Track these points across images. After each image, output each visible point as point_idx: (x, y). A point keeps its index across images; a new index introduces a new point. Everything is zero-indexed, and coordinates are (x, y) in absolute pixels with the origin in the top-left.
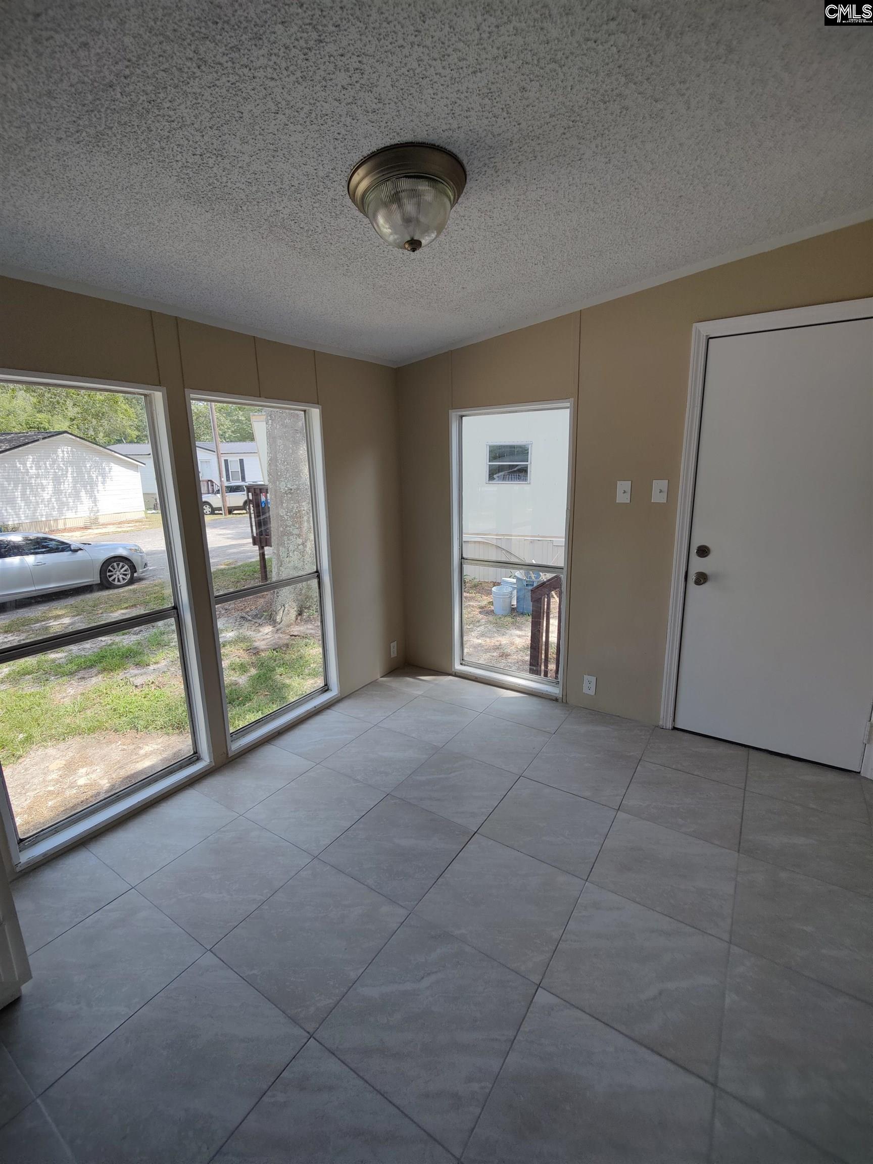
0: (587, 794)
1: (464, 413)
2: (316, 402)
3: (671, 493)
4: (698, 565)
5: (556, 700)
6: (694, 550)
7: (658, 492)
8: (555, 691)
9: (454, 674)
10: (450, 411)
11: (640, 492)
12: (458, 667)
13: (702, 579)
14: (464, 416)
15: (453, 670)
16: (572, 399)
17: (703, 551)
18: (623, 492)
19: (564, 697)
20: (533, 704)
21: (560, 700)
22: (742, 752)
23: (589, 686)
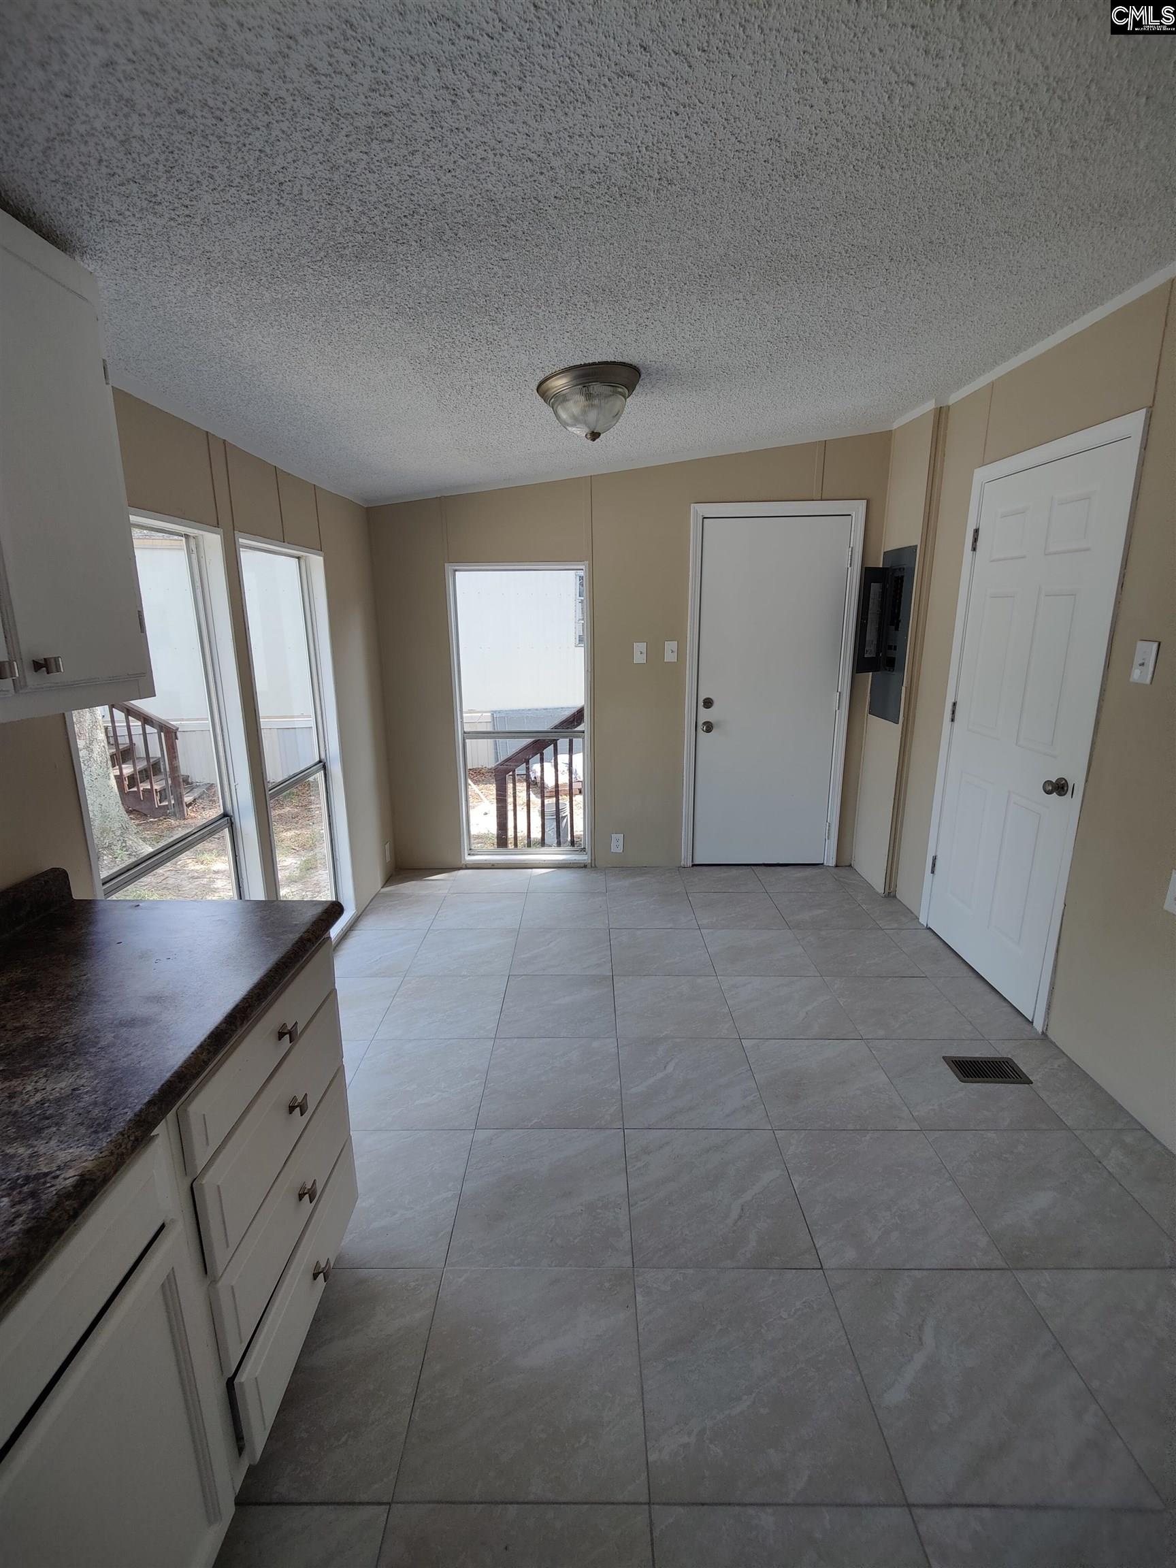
0: (670, 925)
1: (457, 568)
2: (319, 548)
3: (681, 653)
4: (706, 715)
5: (585, 867)
6: (701, 703)
7: (670, 652)
8: (584, 858)
9: (464, 866)
10: (446, 564)
11: (655, 652)
12: (469, 859)
13: (709, 727)
14: (456, 570)
15: (463, 862)
16: (587, 562)
17: (708, 703)
18: (639, 653)
19: (593, 862)
20: (566, 877)
21: (589, 866)
22: (748, 869)
23: (617, 844)
